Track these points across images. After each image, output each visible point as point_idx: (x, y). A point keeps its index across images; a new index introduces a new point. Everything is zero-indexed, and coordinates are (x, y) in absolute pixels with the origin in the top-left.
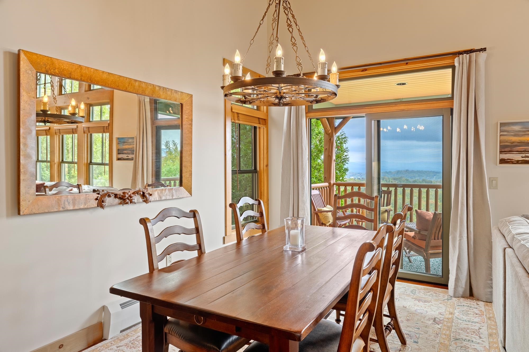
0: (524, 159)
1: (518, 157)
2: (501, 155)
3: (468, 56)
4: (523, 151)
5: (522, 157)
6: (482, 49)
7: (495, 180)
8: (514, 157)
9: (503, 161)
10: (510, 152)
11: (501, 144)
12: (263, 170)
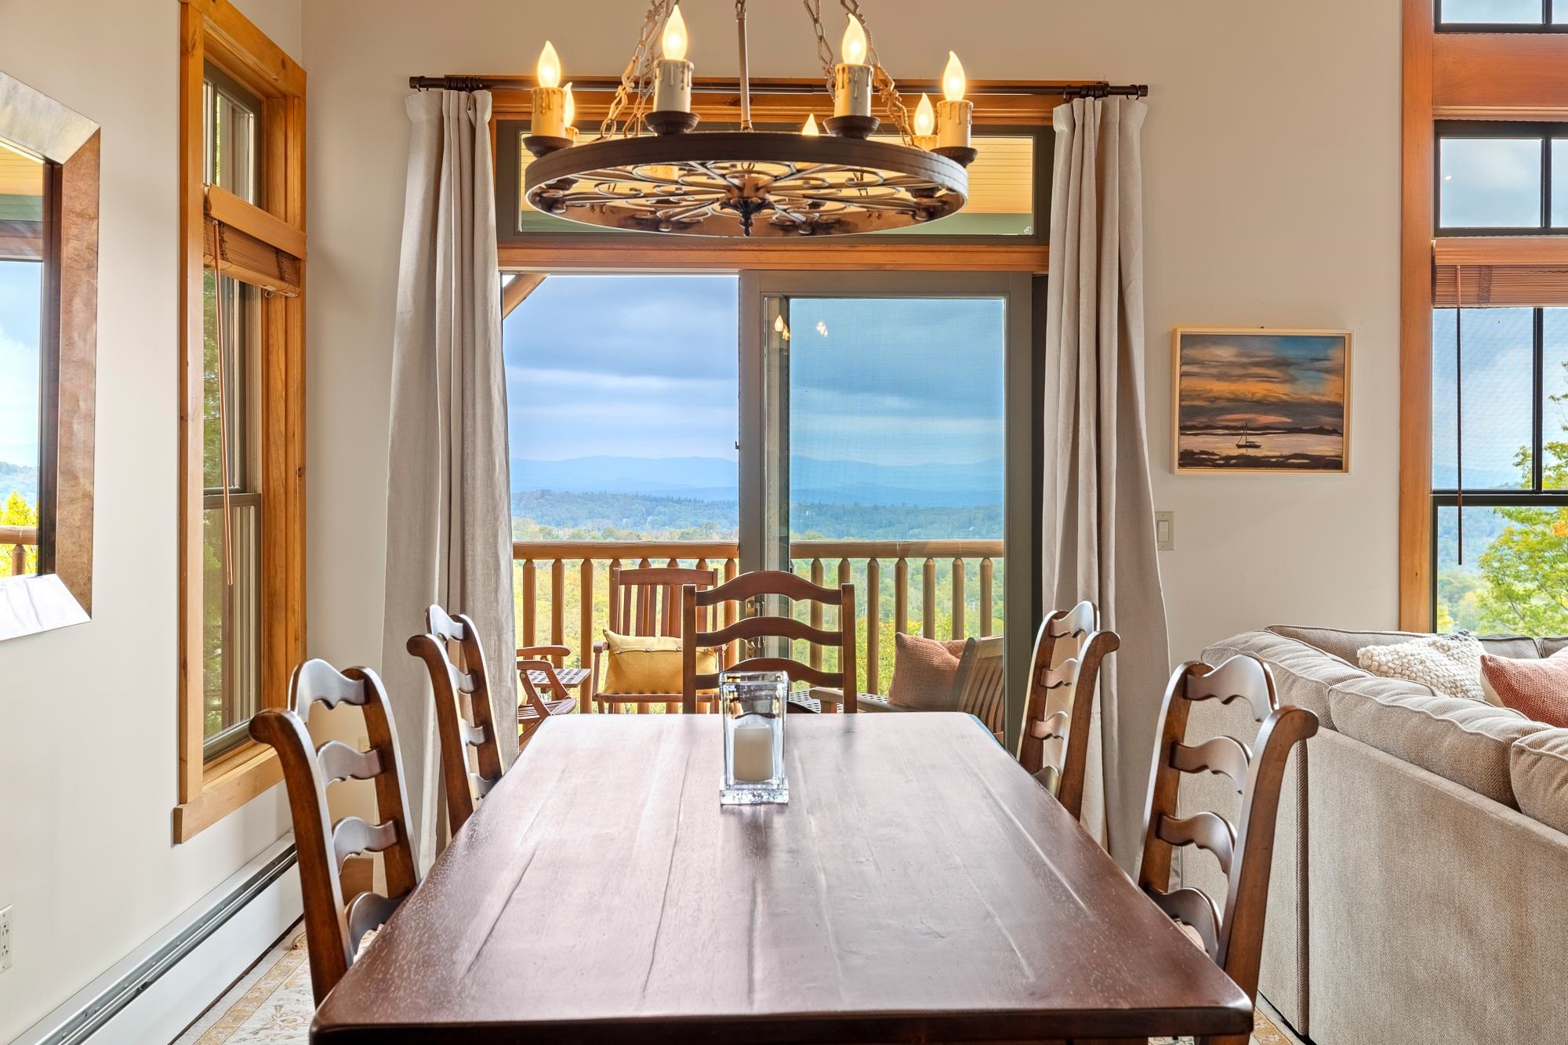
0: (1243, 451)
1: (1226, 445)
2: (1182, 437)
3: (1099, 103)
4: (1242, 428)
5: (1239, 447)
6: (1134, 86)
7: (1166, 521)
8: (1218, 445)
9: (1189, 459)
10: (1207, 429)
11: (1182, 403)
12: (282, 491)
